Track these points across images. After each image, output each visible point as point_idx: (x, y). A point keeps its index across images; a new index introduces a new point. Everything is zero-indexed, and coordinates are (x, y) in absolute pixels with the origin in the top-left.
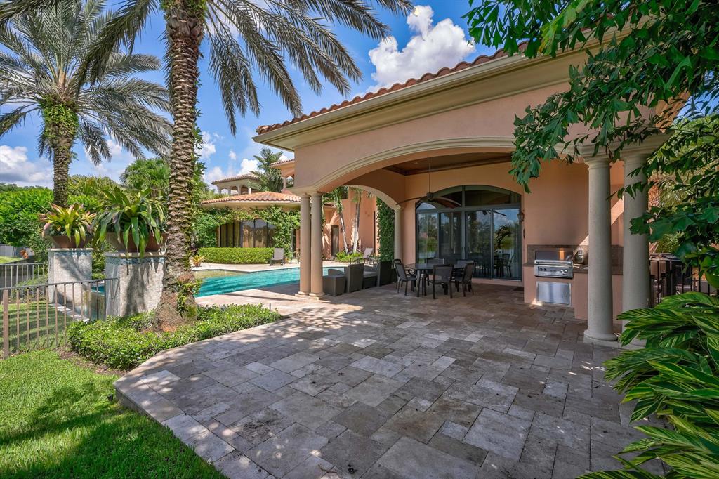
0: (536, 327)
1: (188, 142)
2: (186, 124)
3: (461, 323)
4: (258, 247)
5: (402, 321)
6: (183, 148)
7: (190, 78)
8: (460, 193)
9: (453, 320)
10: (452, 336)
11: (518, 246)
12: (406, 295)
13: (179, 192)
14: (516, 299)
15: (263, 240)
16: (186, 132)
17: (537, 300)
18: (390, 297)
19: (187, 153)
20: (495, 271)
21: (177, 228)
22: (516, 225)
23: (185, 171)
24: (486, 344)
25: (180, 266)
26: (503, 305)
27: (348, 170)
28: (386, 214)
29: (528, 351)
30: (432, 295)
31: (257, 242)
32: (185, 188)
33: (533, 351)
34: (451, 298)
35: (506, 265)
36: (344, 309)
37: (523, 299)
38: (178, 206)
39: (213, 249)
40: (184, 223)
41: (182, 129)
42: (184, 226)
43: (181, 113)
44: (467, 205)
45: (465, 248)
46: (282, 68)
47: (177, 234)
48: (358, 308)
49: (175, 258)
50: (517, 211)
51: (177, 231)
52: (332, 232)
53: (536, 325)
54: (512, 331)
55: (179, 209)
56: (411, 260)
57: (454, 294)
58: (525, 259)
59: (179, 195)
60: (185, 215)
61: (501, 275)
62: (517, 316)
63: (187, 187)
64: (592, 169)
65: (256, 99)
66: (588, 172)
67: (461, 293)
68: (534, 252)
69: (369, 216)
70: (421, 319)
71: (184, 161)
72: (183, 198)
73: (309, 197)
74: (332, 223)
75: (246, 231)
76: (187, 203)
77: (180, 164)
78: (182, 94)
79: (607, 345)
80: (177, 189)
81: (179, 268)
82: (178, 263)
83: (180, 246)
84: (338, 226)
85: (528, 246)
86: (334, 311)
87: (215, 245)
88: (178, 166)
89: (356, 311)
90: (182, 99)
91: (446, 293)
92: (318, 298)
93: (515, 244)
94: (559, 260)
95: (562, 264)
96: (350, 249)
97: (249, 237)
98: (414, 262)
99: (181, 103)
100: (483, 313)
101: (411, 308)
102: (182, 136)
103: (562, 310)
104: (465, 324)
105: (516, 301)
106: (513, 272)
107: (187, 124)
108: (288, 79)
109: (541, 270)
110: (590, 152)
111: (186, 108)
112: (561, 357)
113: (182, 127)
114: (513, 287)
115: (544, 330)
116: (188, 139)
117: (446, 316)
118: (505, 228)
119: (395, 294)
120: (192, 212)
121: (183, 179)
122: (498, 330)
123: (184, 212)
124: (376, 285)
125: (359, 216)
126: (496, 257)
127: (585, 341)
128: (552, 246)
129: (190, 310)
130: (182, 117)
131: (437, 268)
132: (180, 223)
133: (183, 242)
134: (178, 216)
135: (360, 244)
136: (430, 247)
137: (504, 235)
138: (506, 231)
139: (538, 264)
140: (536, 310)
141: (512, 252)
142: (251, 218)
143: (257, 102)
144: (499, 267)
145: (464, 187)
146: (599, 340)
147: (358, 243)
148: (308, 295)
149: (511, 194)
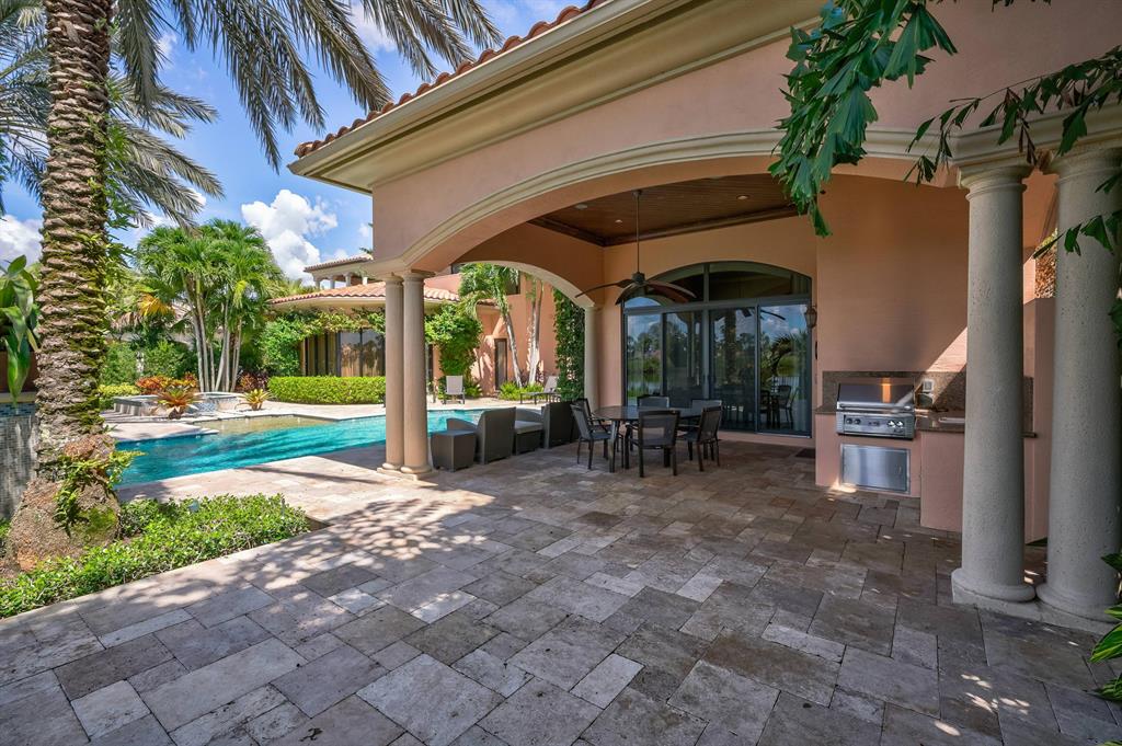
0: (841, 551)
1: (82, 152)
2: (75, 112)
3: (681, 540)
4: (368, 375)
5: (560, 534)
6: (70, 165)
7: (82, 10)
8: (701, 277)
9: (665, 533)
10: (651, 582)
11: (805, 373)
12: (590, 468)
13: (60, 261)
14: (802, 476)
15: (376, 364)
16: (76, 130)
17: (842, 481)
18: (558, 472)
19: (80, 176)
20: (764, 417)
21: (58, 341)
22: (804, 335)
23: (75, 216)
24: (727, 609)
25: (66, 423)
26: (772, 492)
27: (461, 224)
28: (570, 316)
29: (823, 634)
30: (637, 469)
31: (365, 367)
32: (77, 253)
33: (834, 633)
34: (675, 474)
35: (784, 407)
36: (457, 500)
37: (811, 476)
38: (58, 292)
39: (292, 379)
40: (79, 329)
41: (65, 124)
42: (78, 336)
43: (61, 87)
44: (712, 298)
45: (709, 377)
46: (345, 28)
47: (60, 355)
48: (482, 500)
49: (53, 405)
50: (803, 308)
51: (57, 349)
52: (496, 350)
53: (838, 544)
54: (789, 563)
55: (61, 299)
56: (614, 398)
57: (680, 465)
58: (818, 399)
59: (60, 268)
60: (78, 312)
61: (774, 426)
62: (800, 520)
63: (84, 252)
64: (977, 194)
65: (313, 99)
66: (967, 203)
67: (695, 463)
68: (836, 386)
70: (599, 530)
71: (72, 193)
72: (73, 274)
73: (400, 282)
74: (496, 334)
75: (346, 349)
76: (85, 286)
77: (61, 199)
78: (63, 45)
79: (1014, 614)
80: (56, 255)
81: (65, 428)
82: (61, 418)
83: (66, 379)
84: (505, 340)
85: (824, 373)
86: (434, 505)
87: (297, 372)
88: (57, 204)
89: (475, 510)
90: (63, 57)
91: (667, 465)
92: (415, 476)
93: (800, 368)
94: (880, 400)
95: (886, 411)
96: (525, 378)
97: (352, 359)
98: (619, 404)
99: (63, 66)
100: (732, 513)
101: (587, 501)
102: (68, 138)
103: (893, 504)
104: (689, 545)
105: (800, 483)
106: (796, 422)
107: (80, 114)
108: (362, 52)
109: (851, 421)
111: (75, 77)
112: (906, 658)
113: (67, 119)
114: (795, 448)
115: (858, 562)
116: (81, 147)
117: (654, 519)
118: (786, 341)
119: (571, 465)
120: (101, 306)
121: (70, 232)
122: (758, 561)
123: (77, 307)
124: (542, 445)
125: (538, 323)
126: (764, 393)
127: (956, 599)
128: (871, 374)
129: (95, 517)
130: (67, 96)
131: (646, 417)
132: (64, 330)
133: (73, 371)
134: (61, 316)
135: (541, 369)
136: (649, 373)
137: (782, 353)
138: (785, 345)
139: (844, 409)
140: (841, 503)
141: (794, 382)
142: (354, 326)
143: (316, 106)
144: (771, 411)
145: (707, 265)
146: (992, 598)
147: (538, 369)
148: (399, 470)
149: (792, 277)
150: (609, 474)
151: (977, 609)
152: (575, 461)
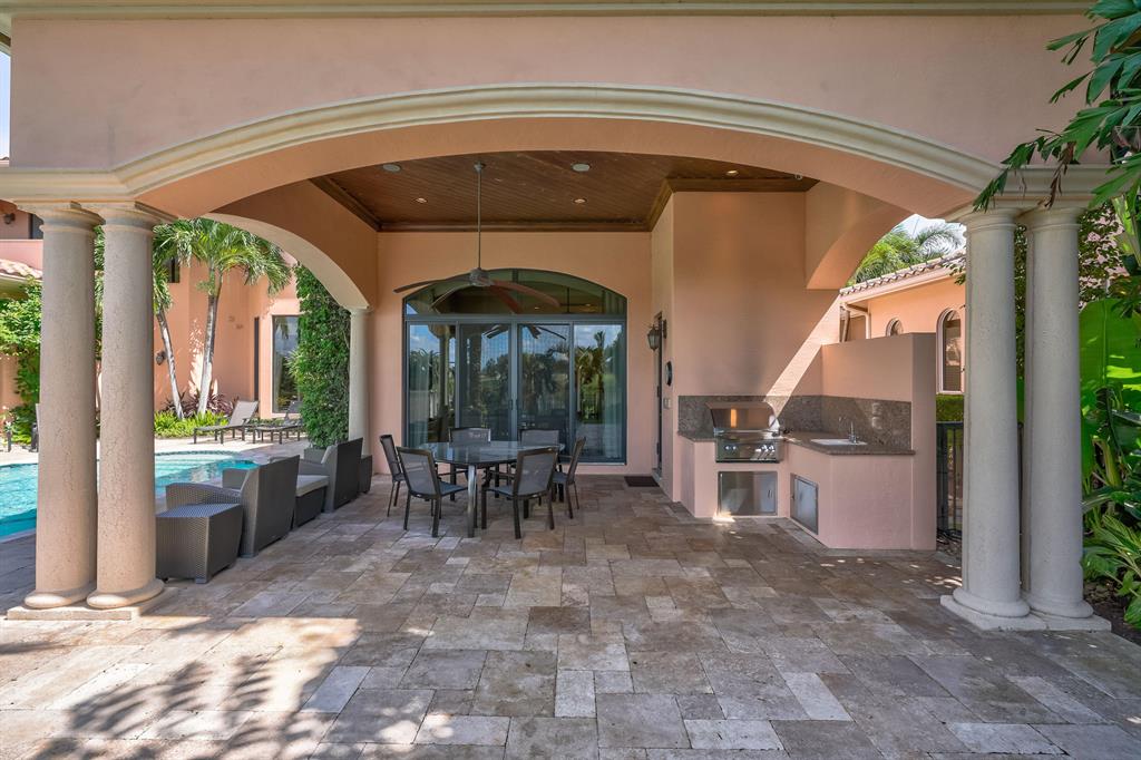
17: (720, 510)
26: (673, 533)
48: (335, 630)
69: (239, 327)
73: (93, 225)
86: (252, 669)
89: (349, 656)
92: (134, 611)
96: (190, 406)
100: (681, 571)
106: (608, 446)
110: (972, 181)
117: (619, 601)
125: (214, 326)
135: (215, 393)
145: (516, 272)
146: (1010, 617)
147: (211, 391)
148: (83, 602)
149: (604, 295)
150: (467, 540)
151: (1001, 631)
152: (401, 527)
